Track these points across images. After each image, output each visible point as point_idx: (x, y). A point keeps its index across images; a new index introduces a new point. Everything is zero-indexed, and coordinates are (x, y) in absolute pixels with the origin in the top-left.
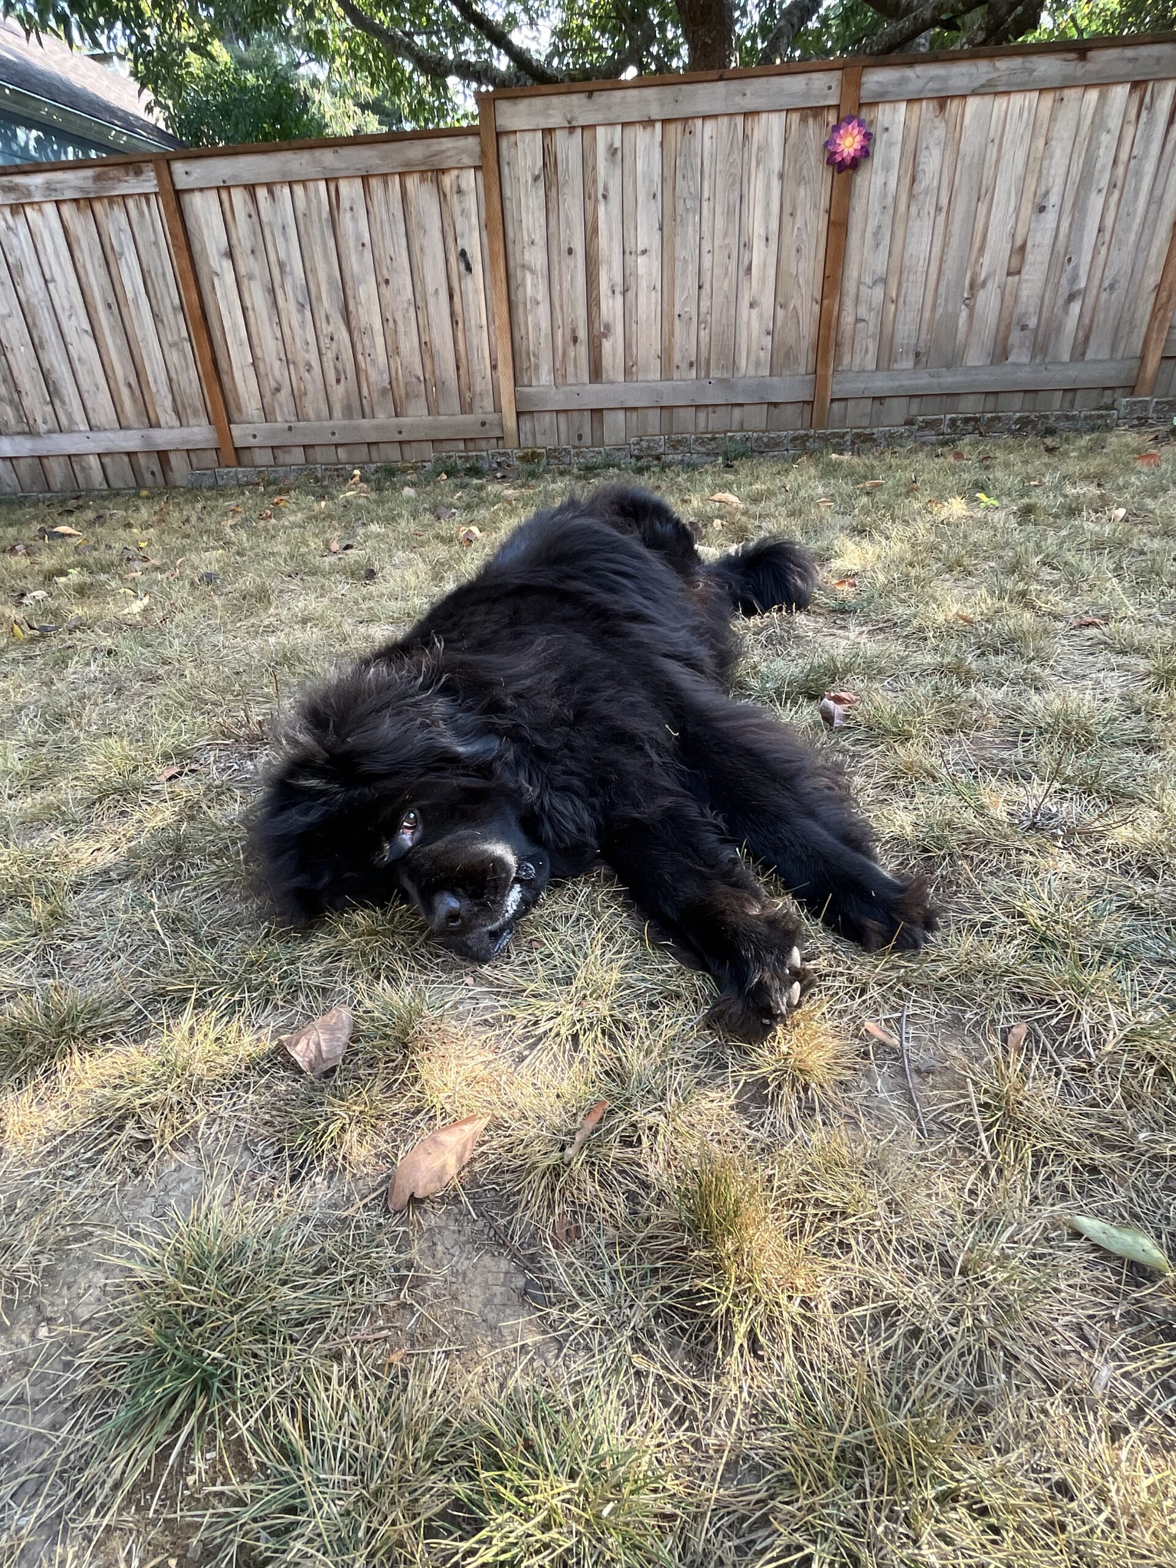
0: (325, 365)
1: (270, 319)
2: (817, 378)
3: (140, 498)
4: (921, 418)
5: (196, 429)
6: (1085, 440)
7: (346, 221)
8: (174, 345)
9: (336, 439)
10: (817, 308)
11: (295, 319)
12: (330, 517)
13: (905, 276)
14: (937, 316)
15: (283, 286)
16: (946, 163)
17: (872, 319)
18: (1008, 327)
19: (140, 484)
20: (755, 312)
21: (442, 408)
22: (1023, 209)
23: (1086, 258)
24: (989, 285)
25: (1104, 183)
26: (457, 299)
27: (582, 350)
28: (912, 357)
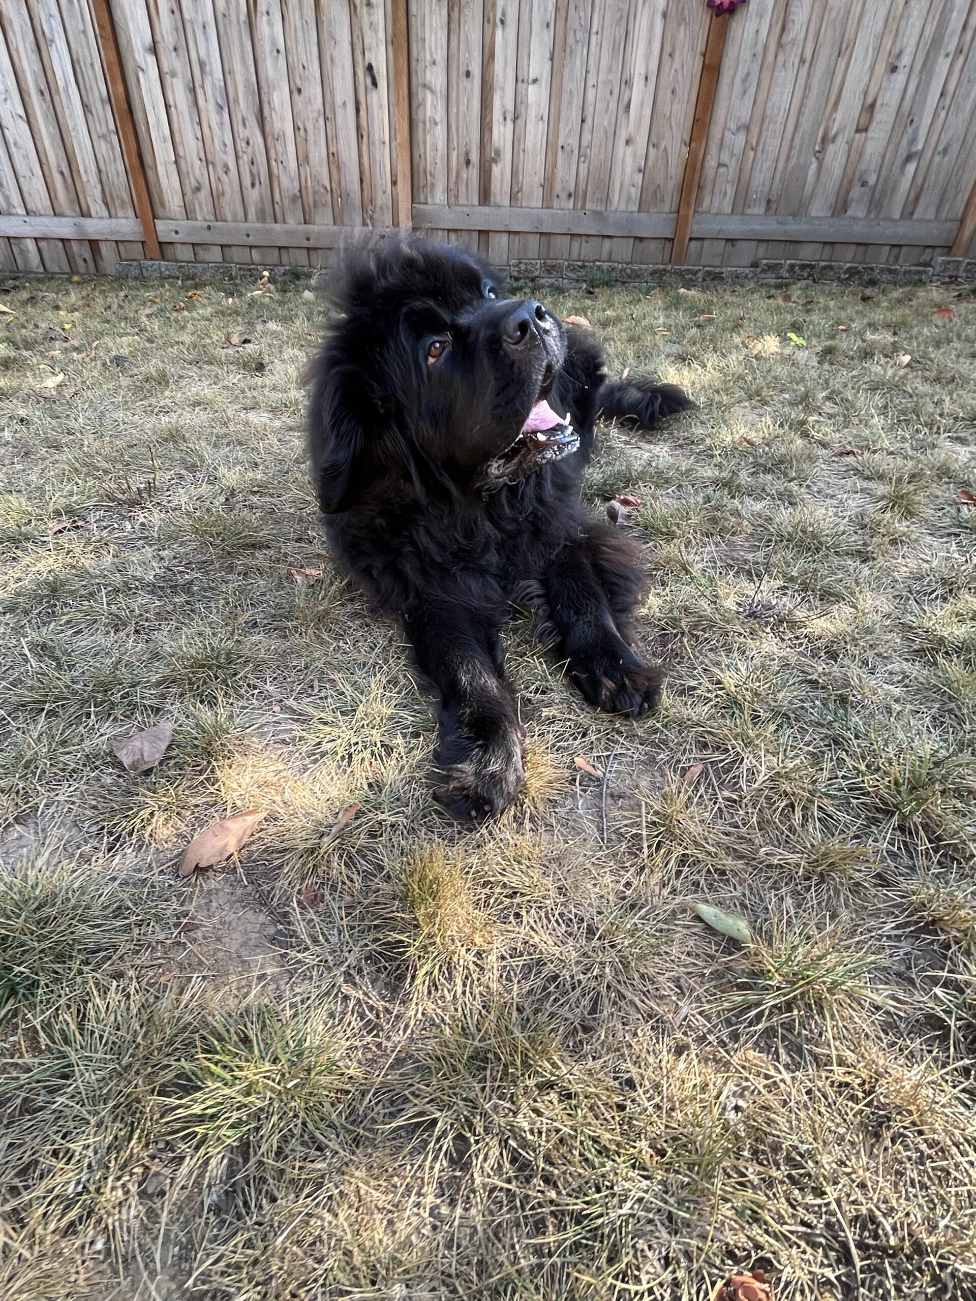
0: (242, 168)
1: (191, 118)
2: (680, 217)
3: (71, 283)
4: (765, 262)
5: (123, 221)
6: (896, 294)
7: (262, 24)
8: (103, 136)
9: (251, 241)
10: (685, 150)
11: (214, 119)
12: (237, 313)
13: (765, 126)
14: (790, 166)
15: (203, 87)
16: (814, 15)
17: (733, 165)
18: (851, 183)
19: (73, 271)
20: (630, 149)
21: (346, 219)
22: (878, 66)
23: (926, 121)
24: (839, 139)
25: (952, 48)
26: (363, 113)
27: (474, 173)
28: (764, 204)
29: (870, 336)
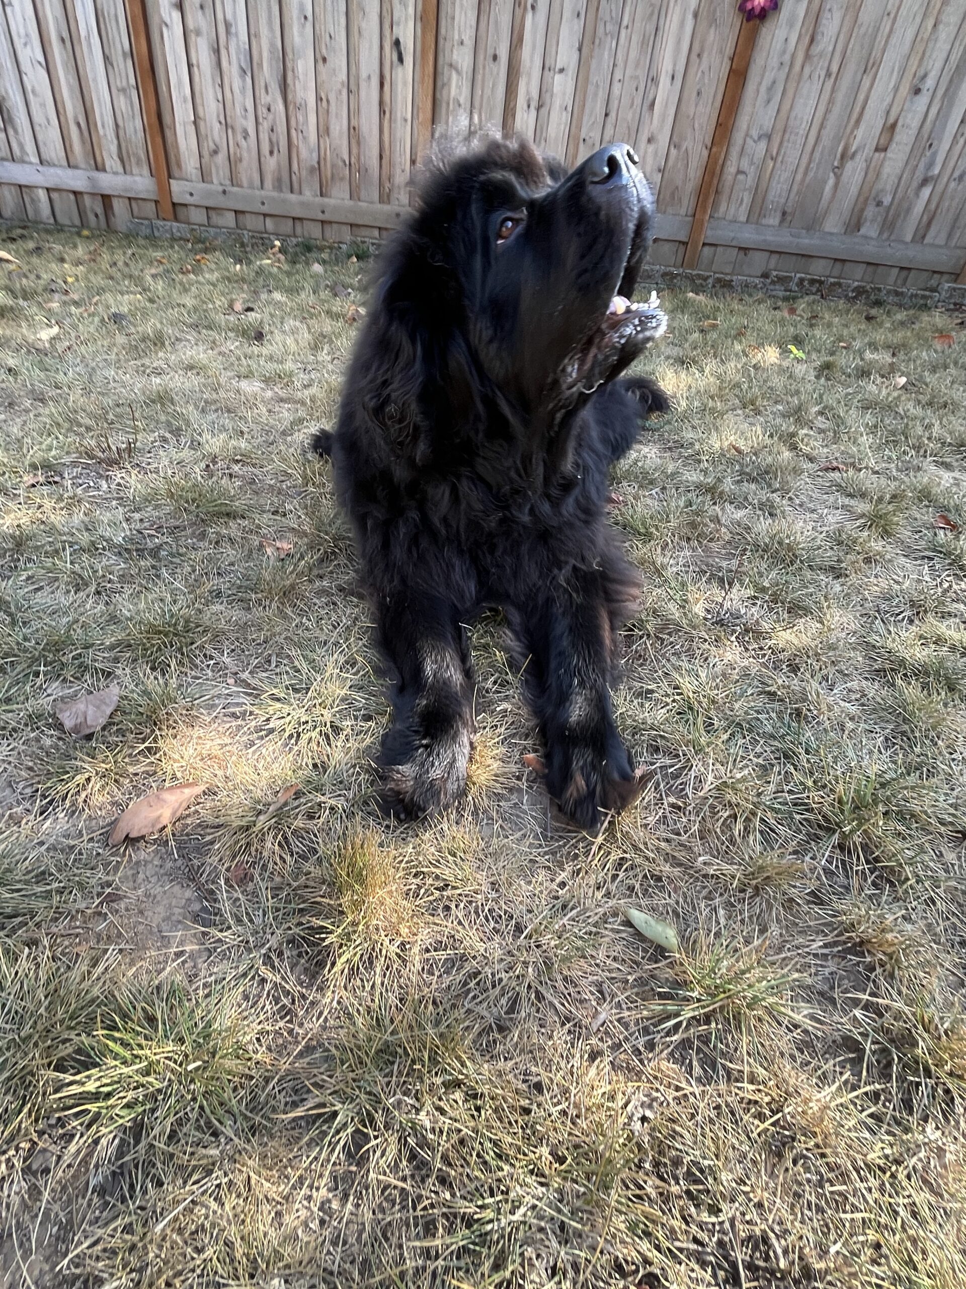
0: (261, 136)
1: (213, 80)
2: (695, 221)
3: (80, 236)
4: (775, 273)
5: (138, 179)
6: (900, 316)
8: (123, 90)
9: (265, 209)
10: (705, 153)
11: (237, 83)
12: (243, 280)
13: (787, 136)
14: (808, 179)
15: (227, 49)
16: (844, 29)
17: (752, 171)
18: (866, 201)
19: (84, 224)
20: (651, 148)
21: (363, 194)
22: (901, 88)
23: (945, 145)
24: (858, 157)
26: (387, 88)
28: (779, 215)
29: (869, 355)
